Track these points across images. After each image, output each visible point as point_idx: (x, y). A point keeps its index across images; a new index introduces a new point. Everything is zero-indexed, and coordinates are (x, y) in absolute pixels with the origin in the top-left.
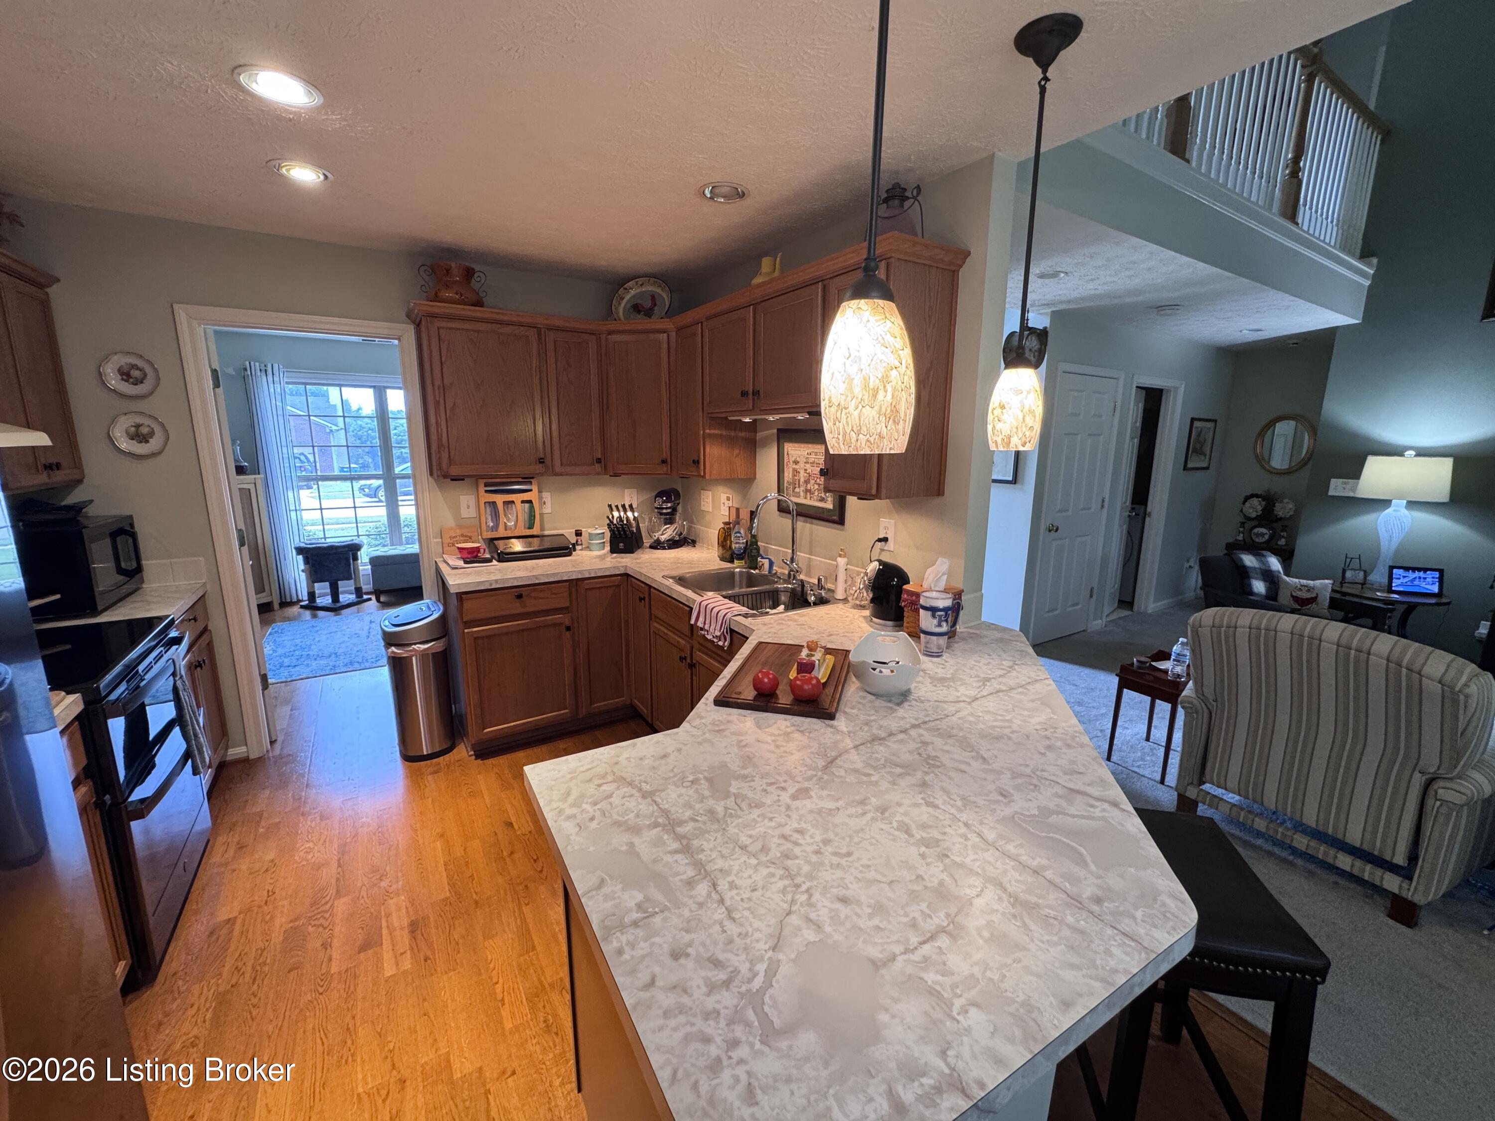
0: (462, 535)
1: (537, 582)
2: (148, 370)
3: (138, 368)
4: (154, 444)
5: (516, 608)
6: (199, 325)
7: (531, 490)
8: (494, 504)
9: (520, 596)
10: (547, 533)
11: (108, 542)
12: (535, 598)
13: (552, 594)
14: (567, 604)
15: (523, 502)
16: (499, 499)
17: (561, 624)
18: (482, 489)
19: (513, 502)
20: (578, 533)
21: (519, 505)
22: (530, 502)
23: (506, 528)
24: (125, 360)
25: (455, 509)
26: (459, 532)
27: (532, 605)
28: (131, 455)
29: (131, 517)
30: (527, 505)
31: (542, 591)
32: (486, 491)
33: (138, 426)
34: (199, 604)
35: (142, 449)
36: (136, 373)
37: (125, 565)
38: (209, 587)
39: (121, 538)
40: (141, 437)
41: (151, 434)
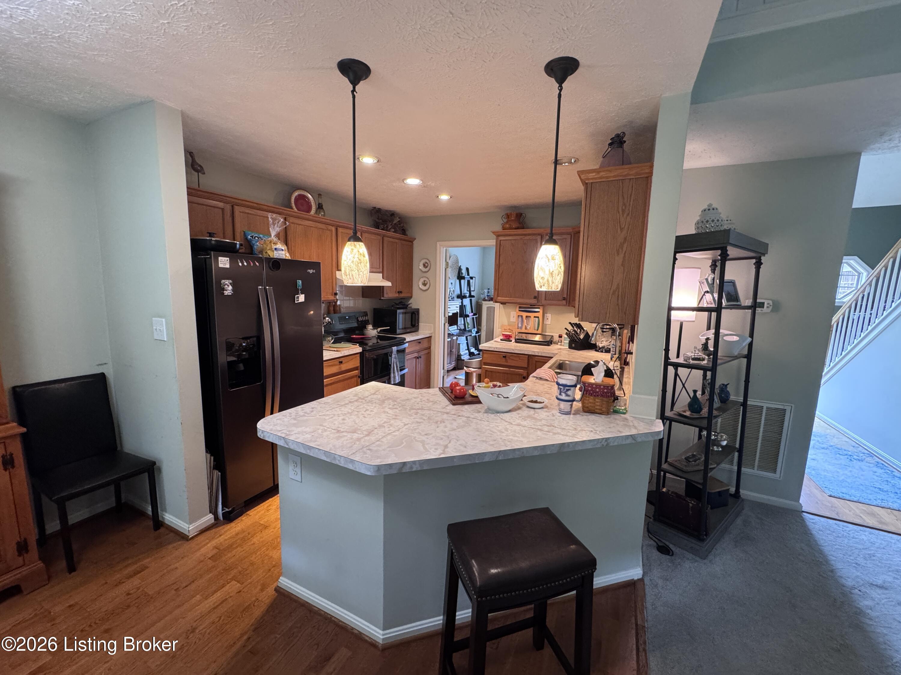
0: (509, 329)
1: (513, 352)
2: (429, 264)
3: (427, 263)
4: (428, 286)
5: (503, 362)
6: (443, 248)
7: (539, 312)
8: (522, 316)
9: (505, 357)
10: (547, 334)
11: (410, 315)
12: (512, 359)
13: (520, 359)
14: (526, 366)
15: (535, 317)
16: (525, 314)
17: (522, 375)
18: (518, 309)
19: (530, 317)
20: (560, 336)
21: (532, 317)
22: (538, 317)
23: (526, 328)
24: (423, 261)
25: (508, 317)
26: (508, 327)
27: (511, 363)
28: (421, 289)
29: (419, 309)
30: (537, 319)
31: (515, 357)
32: (519, 311)
33: (424, 281)
34: (427, 339)
35: (424, 288)
36: (426, 265)
37: (413, 323)
38: (433, 335)
39: (414, 315)
40: (425, 284)
41: (427, 283)
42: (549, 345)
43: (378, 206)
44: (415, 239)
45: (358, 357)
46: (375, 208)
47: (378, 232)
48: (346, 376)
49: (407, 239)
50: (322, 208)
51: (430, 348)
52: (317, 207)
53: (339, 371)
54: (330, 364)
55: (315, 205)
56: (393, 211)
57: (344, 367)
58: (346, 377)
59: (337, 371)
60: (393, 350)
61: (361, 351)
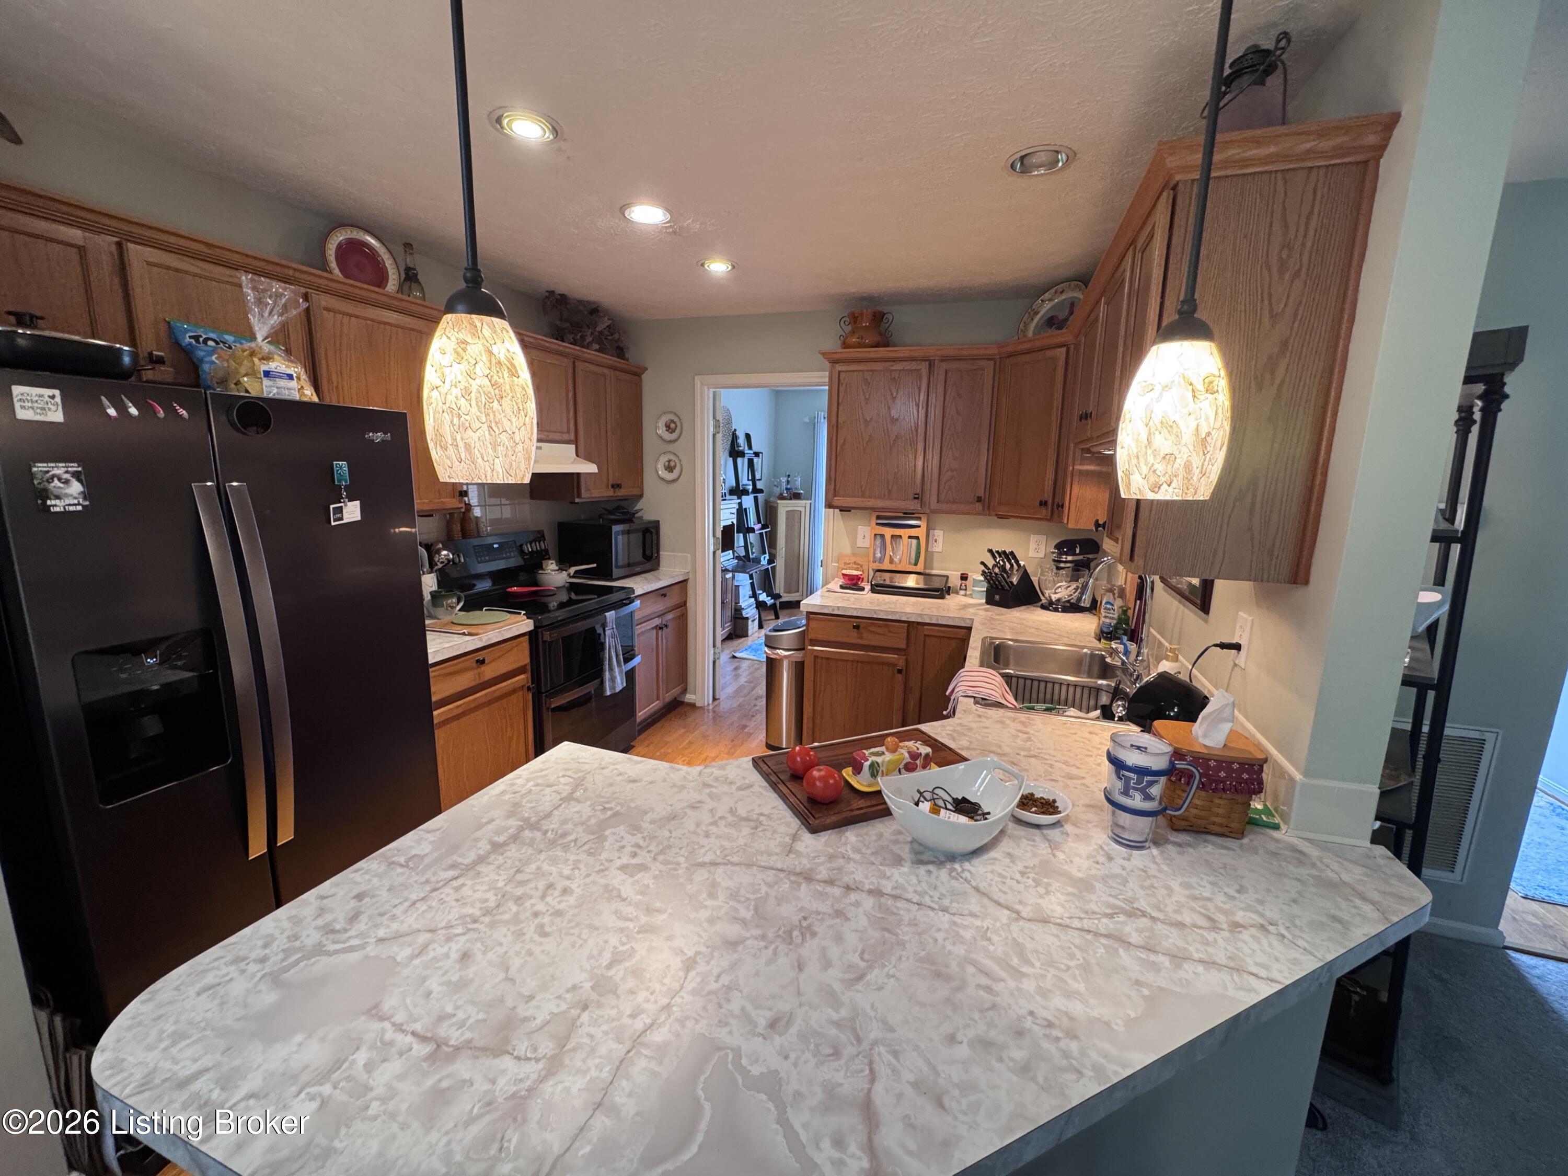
0: (855, 563)
1: (875, 616)
2: (678, 424)
3: (675, 423)
4: (676, 472)
5: (853, 638)
6: (709, 389)
7: (919, 527)
8: (882, 536)
9: (857, 627)
10: (934, 572)
11: (640, 535)
12: (872, 632)
13: (890, 632)
14: (904, 646)
15: (910, 537)
16: (888, 532)
17: (894, 665)
18: (874, 521)
19: (900, 537)
20: (964, 577)
21: (905, 538)
22: (917, 538)
23: (891, 561)
24: (665, 419)
25: (853, 536)
26: (853, 559)
27: (869, 639)
28: (662, 479)
29: (658, 521)
30: (914, 541)
31: (880, 626)
32: (877, 524)
33: (669, 461)
34: (677, 586)
35: (669, 476)
36: (673, 426)
37: (648, 553)
38: (691, 576)
39: (648, 535)
40: (670, 469)
41: (675, 466)
42: (942, 597)
43: (561, 289)
44: (647, 369)
45: (525, 641)
46: (552, 293)
47: (561, 348)
48: (495, 691)
49: (626, 367)
50: (417, 281)
51: (684, 604)
52: (403, 276)
53: (478, 682)
54: (452, 669)
55: (395, 271)
56: (594, 303)
57: (489, 672)
58: (497, 694)
59: (473, 684)
60: (608, 620)
61: (531, 627)
